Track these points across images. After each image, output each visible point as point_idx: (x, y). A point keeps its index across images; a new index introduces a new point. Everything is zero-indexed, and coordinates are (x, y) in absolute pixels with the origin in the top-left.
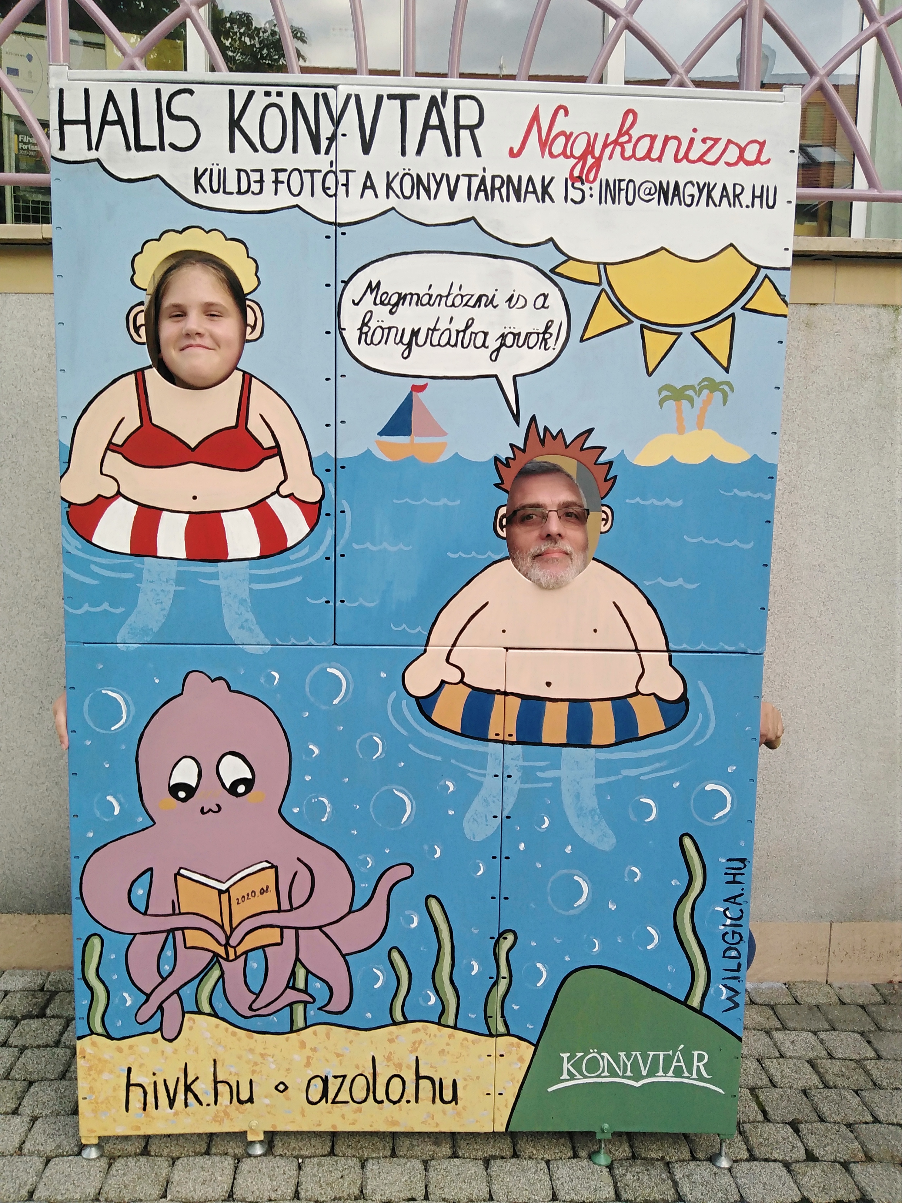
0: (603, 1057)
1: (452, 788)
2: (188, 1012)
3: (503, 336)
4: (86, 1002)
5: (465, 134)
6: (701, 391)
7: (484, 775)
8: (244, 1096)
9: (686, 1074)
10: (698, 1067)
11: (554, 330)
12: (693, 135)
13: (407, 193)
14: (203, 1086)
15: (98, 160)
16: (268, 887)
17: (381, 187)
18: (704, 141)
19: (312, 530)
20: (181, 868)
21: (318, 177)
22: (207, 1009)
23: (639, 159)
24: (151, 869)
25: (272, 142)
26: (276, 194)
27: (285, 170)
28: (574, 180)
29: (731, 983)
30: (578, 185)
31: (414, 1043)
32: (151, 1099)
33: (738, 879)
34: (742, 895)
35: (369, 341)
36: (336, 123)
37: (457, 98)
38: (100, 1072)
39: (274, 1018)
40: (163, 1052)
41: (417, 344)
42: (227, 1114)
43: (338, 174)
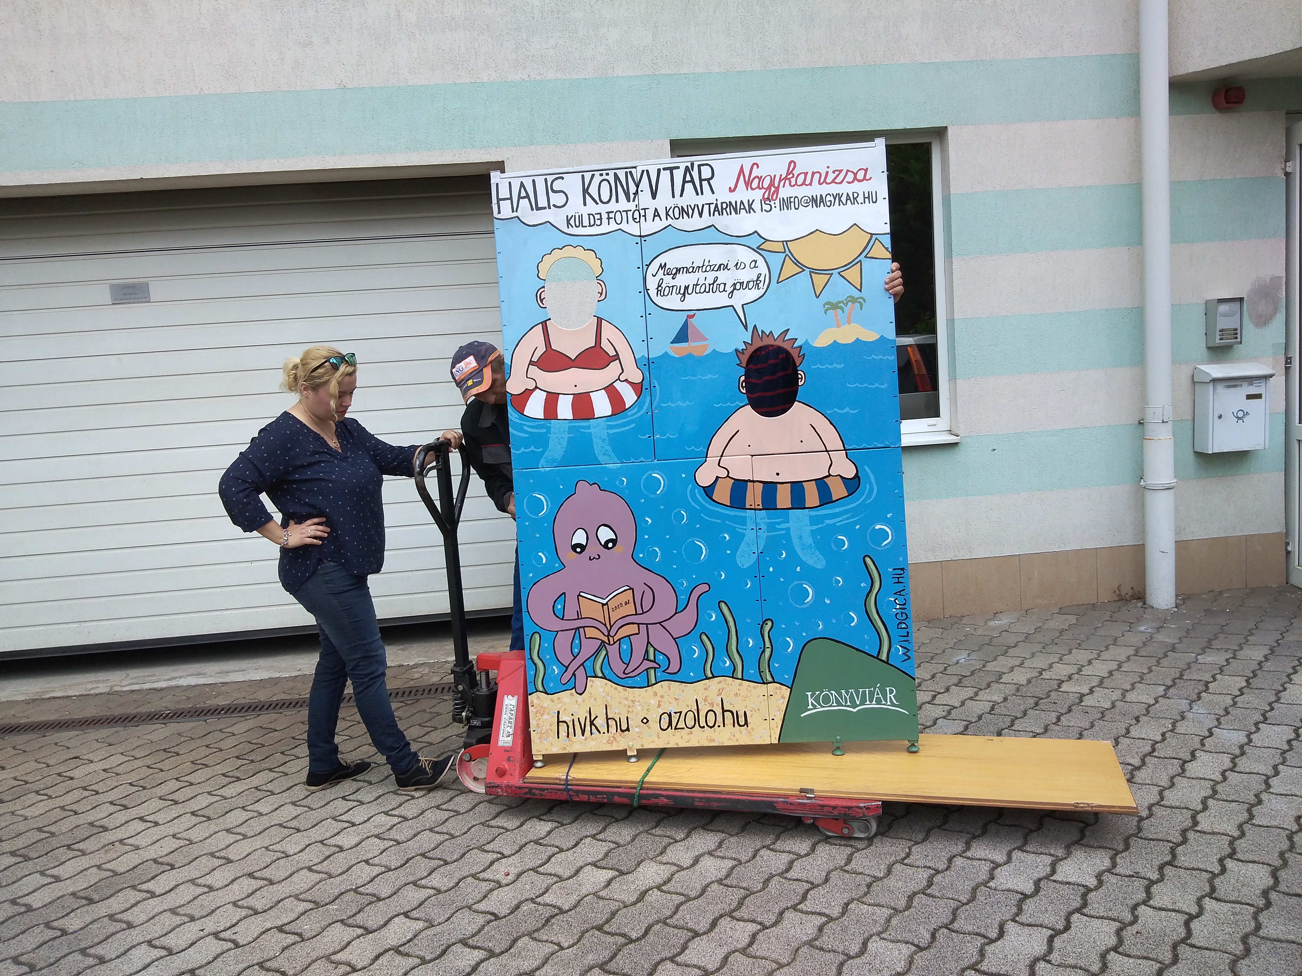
0: (832, 694)
1: (728, 538)
2: (589, 677)
3: (735, 285)
4: (533, 673)
5: (705, 184)
6: (847, 303)
7: (746, 529)
8: (624, 728)
9: (884, 702)
10: (890, 697)
11: (762, 278)
12: (828, 170)
13: (677, 216)
14: (600, 721)
15: (517, 217)
16: (629, 600)
17: (663, 215)
18: (834, 172)
19: (638, 398)
20: (580, 592)
21: (630, 214)
22: (600, 675)
23: (799, 186)
24: (564, 593)
25: (605, 198)
26: (609, 224)
27: (613, 212)
28: (765, 200)
29: (904, 644)
30: (767, 202)
31: (719, 690)
32: (571, 730)
33: (901, 580)
34: (904, 590)
35: (662, 294)
36: (637, 186)
37: (699, 166)
38: (542, 715)
39: (638, 678)
40: (577, 701)
41: (688, 294)
42: (615, 739)
43: (640, 211)
